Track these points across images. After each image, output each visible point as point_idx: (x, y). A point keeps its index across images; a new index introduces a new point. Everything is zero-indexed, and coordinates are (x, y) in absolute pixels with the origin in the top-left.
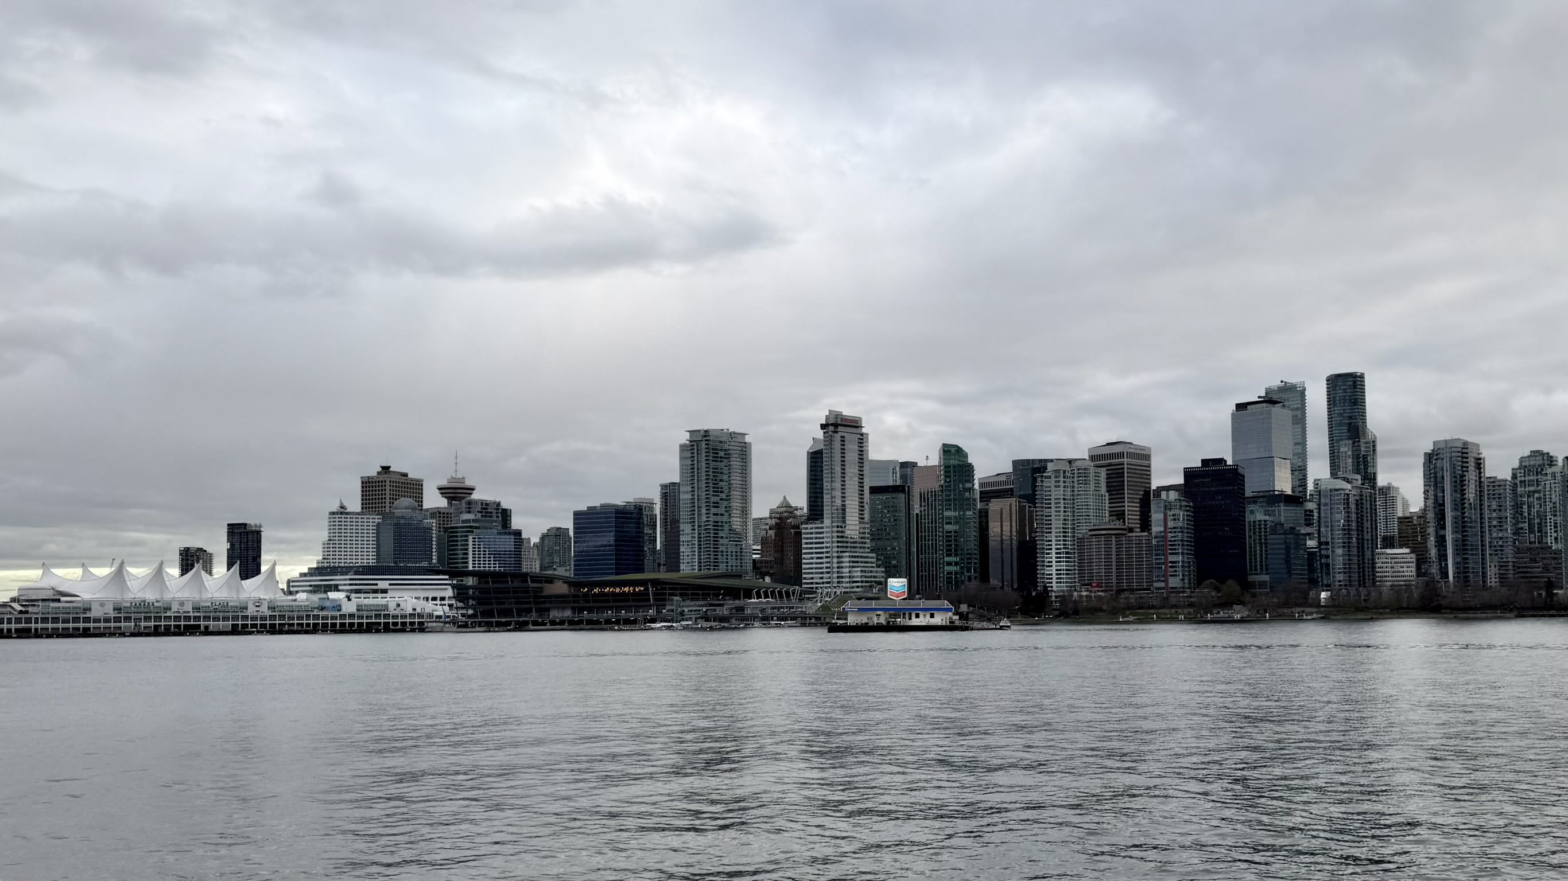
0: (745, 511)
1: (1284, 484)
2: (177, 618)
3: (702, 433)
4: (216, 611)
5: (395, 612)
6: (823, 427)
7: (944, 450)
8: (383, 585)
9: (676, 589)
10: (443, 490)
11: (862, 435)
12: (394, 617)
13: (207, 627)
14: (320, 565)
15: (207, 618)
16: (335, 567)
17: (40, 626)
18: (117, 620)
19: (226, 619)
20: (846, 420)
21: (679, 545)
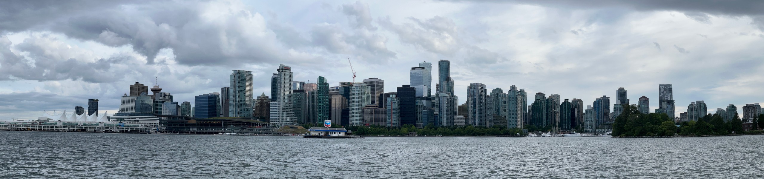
0: (251, 97)
1: (426, 94)
2: (79, 127)
3: (238, 71)
4: (90, 125)
5: (141, 128)
6: (278, 70)
7: (319, 79)
8: (137, 119)
9: (231, 122)
10: (152, 90)
11: (291, 73)
12: (141, 129)
13: (87, 130)
14: (119, 112)
15: (87, 128)
16: (123, 113)
17: (44, 128)
18: (64, 127)
19: (93, 128)
20: (286, 68)
21: (229, 108)
